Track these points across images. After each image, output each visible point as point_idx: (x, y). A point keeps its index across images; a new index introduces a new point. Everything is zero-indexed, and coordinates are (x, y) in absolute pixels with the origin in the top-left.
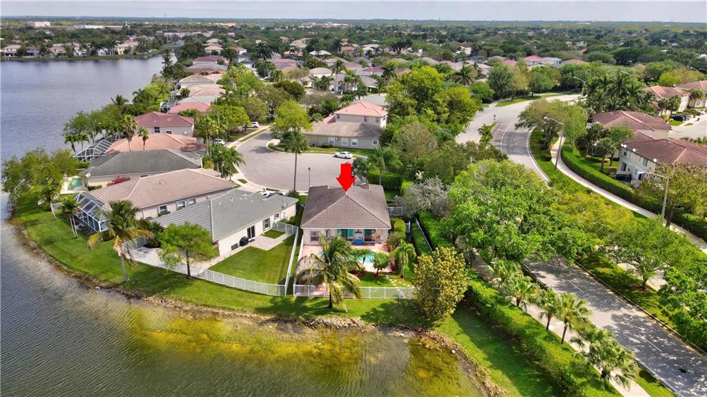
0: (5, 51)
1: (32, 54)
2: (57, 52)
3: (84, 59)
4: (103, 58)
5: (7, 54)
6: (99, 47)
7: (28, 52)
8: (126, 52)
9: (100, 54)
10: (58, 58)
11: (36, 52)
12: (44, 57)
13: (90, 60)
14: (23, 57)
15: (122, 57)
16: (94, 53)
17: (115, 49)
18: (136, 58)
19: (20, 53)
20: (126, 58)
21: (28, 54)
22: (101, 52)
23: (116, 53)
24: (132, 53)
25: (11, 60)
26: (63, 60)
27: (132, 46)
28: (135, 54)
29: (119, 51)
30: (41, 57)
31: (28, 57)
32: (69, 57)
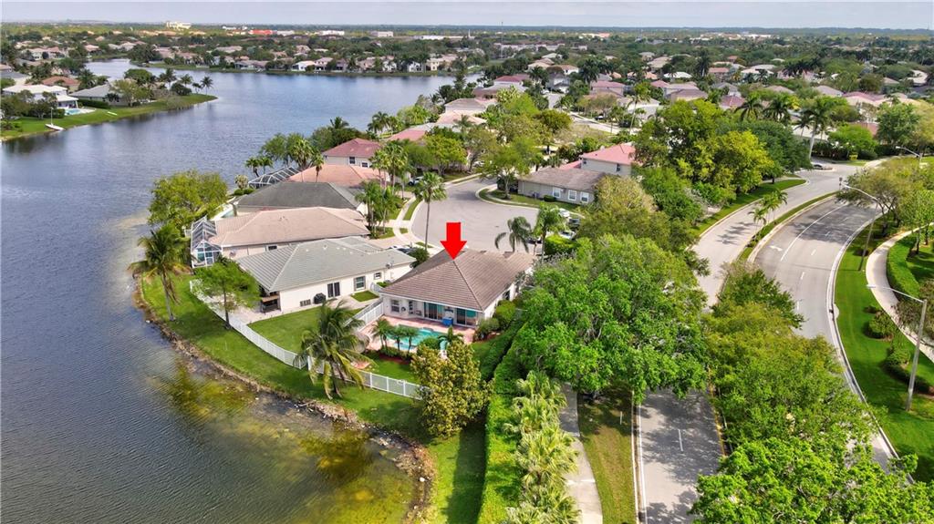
0: (317, 64)
1: (341, 68)
2: (367, 66)
3: (392, 75)
4: (412, 74)
5: (318, 68)
6: (410, 62)
7: (338, 65)
8: (440, 68)
9: (410, 70)
10: (366, 74)
11: (345, 66)
12: (351, 74)
13: (398, 76)
14: (332, 71)
15: (434, 74)
16: (404, 68)
17: (427, 64)
18: (449, 75)
19: (330, 66)
20: (439, 75)
21: (338, 68)
22: (411, 68)
23: (428, 69)
24: (446, 69)
25: (320, 74)
26: (369, 76)
27: (447, 61)
28: (449, 70)
29: (432, 66)
30: (349, 71)
31: (337, 71)
32: (377, 73)
